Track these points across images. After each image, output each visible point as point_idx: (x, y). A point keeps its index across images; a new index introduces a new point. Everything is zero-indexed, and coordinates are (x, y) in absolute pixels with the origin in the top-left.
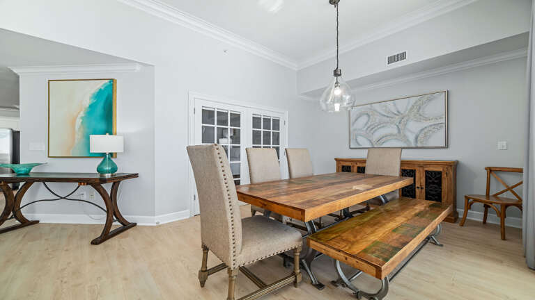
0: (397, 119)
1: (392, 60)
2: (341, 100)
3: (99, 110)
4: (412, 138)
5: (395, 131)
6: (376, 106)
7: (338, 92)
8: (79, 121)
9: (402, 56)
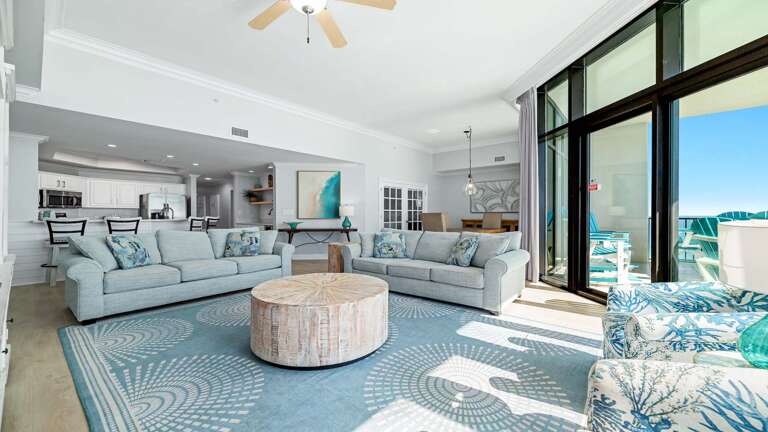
0: (501, 193)
1: (497, 159)
2: (471, 190)
3: (331, 190)
4: (509, 206)
5: (500, 202)
6: (488, 184)
7: (471, 186)
8: (318, 198)
9: (503, 158)
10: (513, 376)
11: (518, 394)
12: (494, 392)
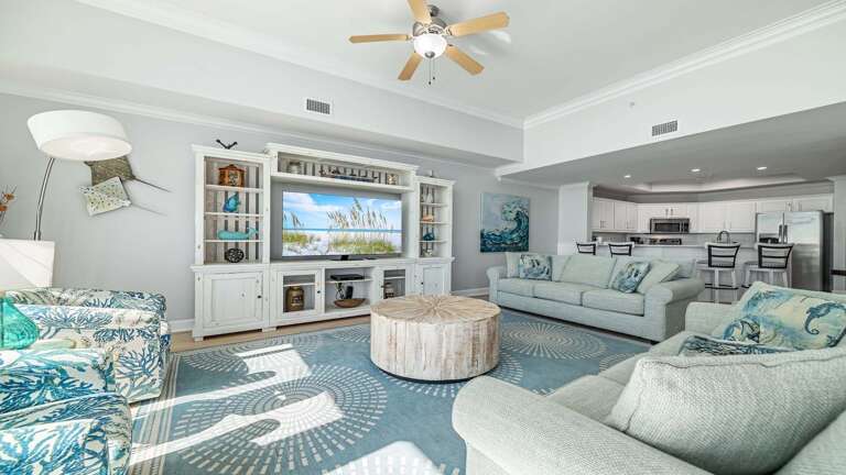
10: (261, 441)
11: (241, 429)
12: (262, 416)
